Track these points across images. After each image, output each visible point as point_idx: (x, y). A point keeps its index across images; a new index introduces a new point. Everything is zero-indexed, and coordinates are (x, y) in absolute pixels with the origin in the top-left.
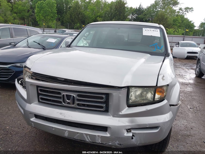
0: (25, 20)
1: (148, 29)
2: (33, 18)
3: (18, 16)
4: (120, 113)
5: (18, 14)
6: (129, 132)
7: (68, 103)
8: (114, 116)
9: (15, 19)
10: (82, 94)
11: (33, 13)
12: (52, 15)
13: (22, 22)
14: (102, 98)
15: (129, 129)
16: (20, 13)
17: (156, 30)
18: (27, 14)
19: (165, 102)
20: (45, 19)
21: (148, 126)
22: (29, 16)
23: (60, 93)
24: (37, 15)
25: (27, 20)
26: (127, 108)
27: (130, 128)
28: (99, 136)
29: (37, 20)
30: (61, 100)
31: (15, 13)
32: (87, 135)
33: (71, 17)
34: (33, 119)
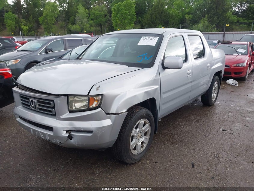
0: (102, 27)
1: (147, 37)
2: (110, 23)
3: (94, 23)
4: (61, 117)
5: (95, 20)
6: (68, 133)
7: (33, 107)
8: (57, 119)
9: (91, 26)
10: (40, 101)
11: (110, 18)
12: (130, 18)
13: (99, 28)
14: (50, 104)
15: (68, 131)
16: (97, 19)
17: (154, 39)
18: (104, 20)
19: (100, 109)
20: (122, 24)
21: (82, 130)
22: (106, 22)
23: (28, 99)
24: (114, 20)
25: (104, 26)
26: (69, 113)
27: (68, 129)
28: (47, 134)
29: (114, 25)
30: (29, 104)
31: (92, 19)
32: (41, 132)
33: (151, 18)
34: (18, 119)
